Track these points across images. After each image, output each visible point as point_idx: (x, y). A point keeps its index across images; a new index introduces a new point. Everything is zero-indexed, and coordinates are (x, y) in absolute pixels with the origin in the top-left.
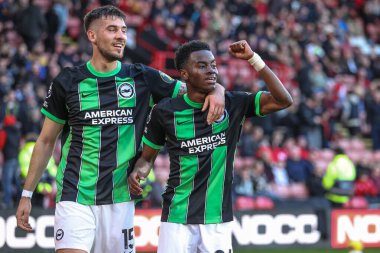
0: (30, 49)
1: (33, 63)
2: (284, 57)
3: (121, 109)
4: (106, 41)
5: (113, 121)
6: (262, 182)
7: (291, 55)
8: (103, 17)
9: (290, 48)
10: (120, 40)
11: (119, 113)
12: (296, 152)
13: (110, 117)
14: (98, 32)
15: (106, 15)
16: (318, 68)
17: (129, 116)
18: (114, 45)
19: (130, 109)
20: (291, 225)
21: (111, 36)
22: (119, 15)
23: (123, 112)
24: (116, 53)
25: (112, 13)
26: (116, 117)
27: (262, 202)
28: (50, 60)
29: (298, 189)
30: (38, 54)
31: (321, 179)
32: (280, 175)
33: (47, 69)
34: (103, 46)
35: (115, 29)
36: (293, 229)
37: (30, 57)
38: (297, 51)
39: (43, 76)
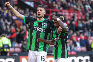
0: (2, 8)
1: (3, 13)
2: (79, 9)
3: (42, 28)
5: (40, 30)
6: (73, 47)
7: (81, 8)
9: (80, 6)
11: (42, 29)
12: (83, 37)
13: (39, 29)
20: (82, 59)
23: (43, 29)
26: (41, 30)
27: (73, 53)
28: (8, 12)
29: (84, 49)
30: (5, 10)
31: (91, 45)
32: (78, 44)
33: (8, 14)
36: (83, 61)
37: (2, 11)
38: (83, 7)
39: (6, 16)
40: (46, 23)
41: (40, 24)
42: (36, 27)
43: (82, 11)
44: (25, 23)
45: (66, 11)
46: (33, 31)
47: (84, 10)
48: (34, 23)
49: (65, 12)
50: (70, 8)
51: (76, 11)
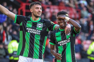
2: (72, 5)
3: (37, 30)
4: (35, 12)
5: (34, 32)
7: (75, 4)
8: (35, 5)
10: (39, 11)
11: (36, 31)
13: (33, 31)
14: (33, 9)
15: (35, 4)
16: (85, 9)
17: (39, 32)
18: (38, 13)
19: (40, 30)
21: (37, 10)
22: (39, 4)
24: (38, 15)
25: (37, 4)
26: (35, 32)
34: (34, 13)
35: (38, 8)
38: (77, 3)
40: (42, 24)
41: (34, 25)
42: (29, 28)
43: (76, 8)
44: (16, 23)
45: (56, 7)
46: (26, 32)
47: (78, 7)
48: (27, 24)
49: (54, 9)
50: (61, 4)
51: (68, 8)
